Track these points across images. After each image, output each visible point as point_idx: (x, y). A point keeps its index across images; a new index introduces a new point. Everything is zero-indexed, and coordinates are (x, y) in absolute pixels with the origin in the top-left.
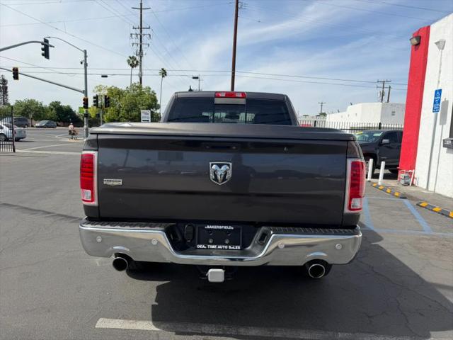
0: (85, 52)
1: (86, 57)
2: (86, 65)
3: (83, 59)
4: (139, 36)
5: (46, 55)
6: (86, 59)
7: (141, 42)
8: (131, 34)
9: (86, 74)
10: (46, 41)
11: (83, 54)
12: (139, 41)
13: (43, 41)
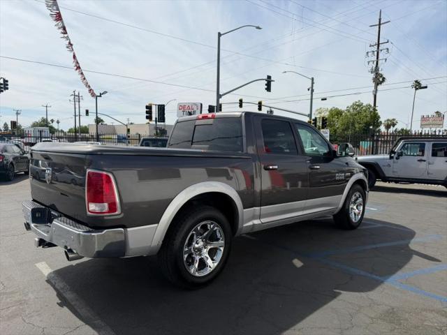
0: (313, 79)
1: (313, 83)
2: (312, 91)
3: (310, 86)
4: (376, 53)
5: (268, 89)
6: (312, 86)
7: (378, 58)
8: (368, 53)
9: (312, 99)
10: (269, 77)
11: (311, 81)
12: (376, 57)
13: (266, 78)
